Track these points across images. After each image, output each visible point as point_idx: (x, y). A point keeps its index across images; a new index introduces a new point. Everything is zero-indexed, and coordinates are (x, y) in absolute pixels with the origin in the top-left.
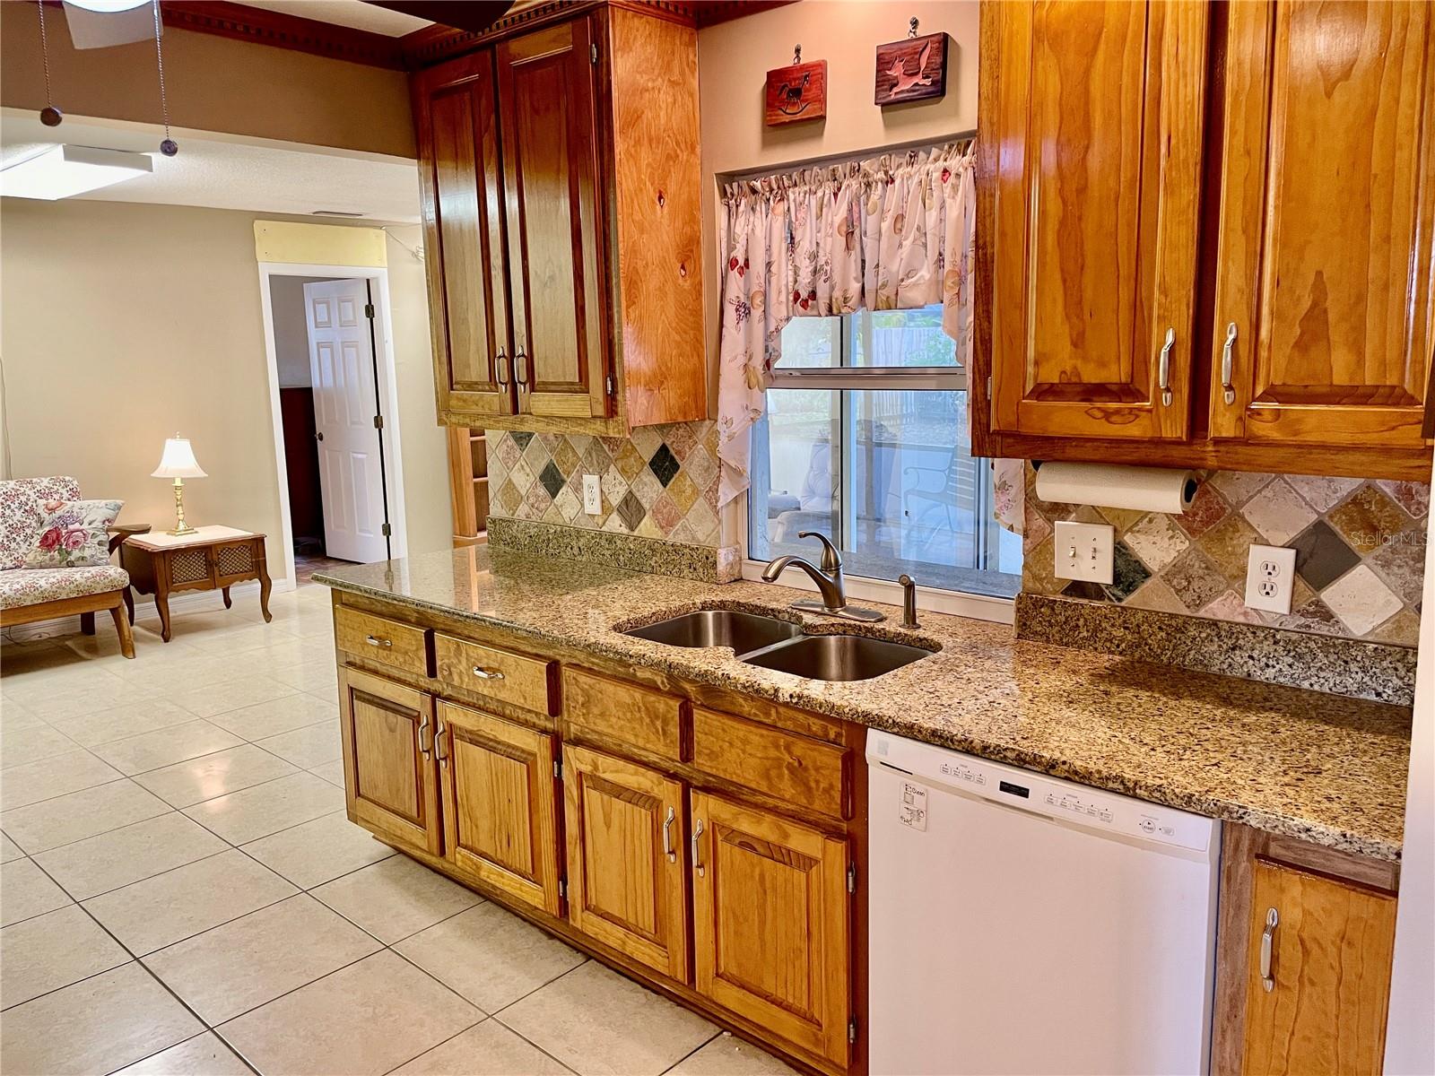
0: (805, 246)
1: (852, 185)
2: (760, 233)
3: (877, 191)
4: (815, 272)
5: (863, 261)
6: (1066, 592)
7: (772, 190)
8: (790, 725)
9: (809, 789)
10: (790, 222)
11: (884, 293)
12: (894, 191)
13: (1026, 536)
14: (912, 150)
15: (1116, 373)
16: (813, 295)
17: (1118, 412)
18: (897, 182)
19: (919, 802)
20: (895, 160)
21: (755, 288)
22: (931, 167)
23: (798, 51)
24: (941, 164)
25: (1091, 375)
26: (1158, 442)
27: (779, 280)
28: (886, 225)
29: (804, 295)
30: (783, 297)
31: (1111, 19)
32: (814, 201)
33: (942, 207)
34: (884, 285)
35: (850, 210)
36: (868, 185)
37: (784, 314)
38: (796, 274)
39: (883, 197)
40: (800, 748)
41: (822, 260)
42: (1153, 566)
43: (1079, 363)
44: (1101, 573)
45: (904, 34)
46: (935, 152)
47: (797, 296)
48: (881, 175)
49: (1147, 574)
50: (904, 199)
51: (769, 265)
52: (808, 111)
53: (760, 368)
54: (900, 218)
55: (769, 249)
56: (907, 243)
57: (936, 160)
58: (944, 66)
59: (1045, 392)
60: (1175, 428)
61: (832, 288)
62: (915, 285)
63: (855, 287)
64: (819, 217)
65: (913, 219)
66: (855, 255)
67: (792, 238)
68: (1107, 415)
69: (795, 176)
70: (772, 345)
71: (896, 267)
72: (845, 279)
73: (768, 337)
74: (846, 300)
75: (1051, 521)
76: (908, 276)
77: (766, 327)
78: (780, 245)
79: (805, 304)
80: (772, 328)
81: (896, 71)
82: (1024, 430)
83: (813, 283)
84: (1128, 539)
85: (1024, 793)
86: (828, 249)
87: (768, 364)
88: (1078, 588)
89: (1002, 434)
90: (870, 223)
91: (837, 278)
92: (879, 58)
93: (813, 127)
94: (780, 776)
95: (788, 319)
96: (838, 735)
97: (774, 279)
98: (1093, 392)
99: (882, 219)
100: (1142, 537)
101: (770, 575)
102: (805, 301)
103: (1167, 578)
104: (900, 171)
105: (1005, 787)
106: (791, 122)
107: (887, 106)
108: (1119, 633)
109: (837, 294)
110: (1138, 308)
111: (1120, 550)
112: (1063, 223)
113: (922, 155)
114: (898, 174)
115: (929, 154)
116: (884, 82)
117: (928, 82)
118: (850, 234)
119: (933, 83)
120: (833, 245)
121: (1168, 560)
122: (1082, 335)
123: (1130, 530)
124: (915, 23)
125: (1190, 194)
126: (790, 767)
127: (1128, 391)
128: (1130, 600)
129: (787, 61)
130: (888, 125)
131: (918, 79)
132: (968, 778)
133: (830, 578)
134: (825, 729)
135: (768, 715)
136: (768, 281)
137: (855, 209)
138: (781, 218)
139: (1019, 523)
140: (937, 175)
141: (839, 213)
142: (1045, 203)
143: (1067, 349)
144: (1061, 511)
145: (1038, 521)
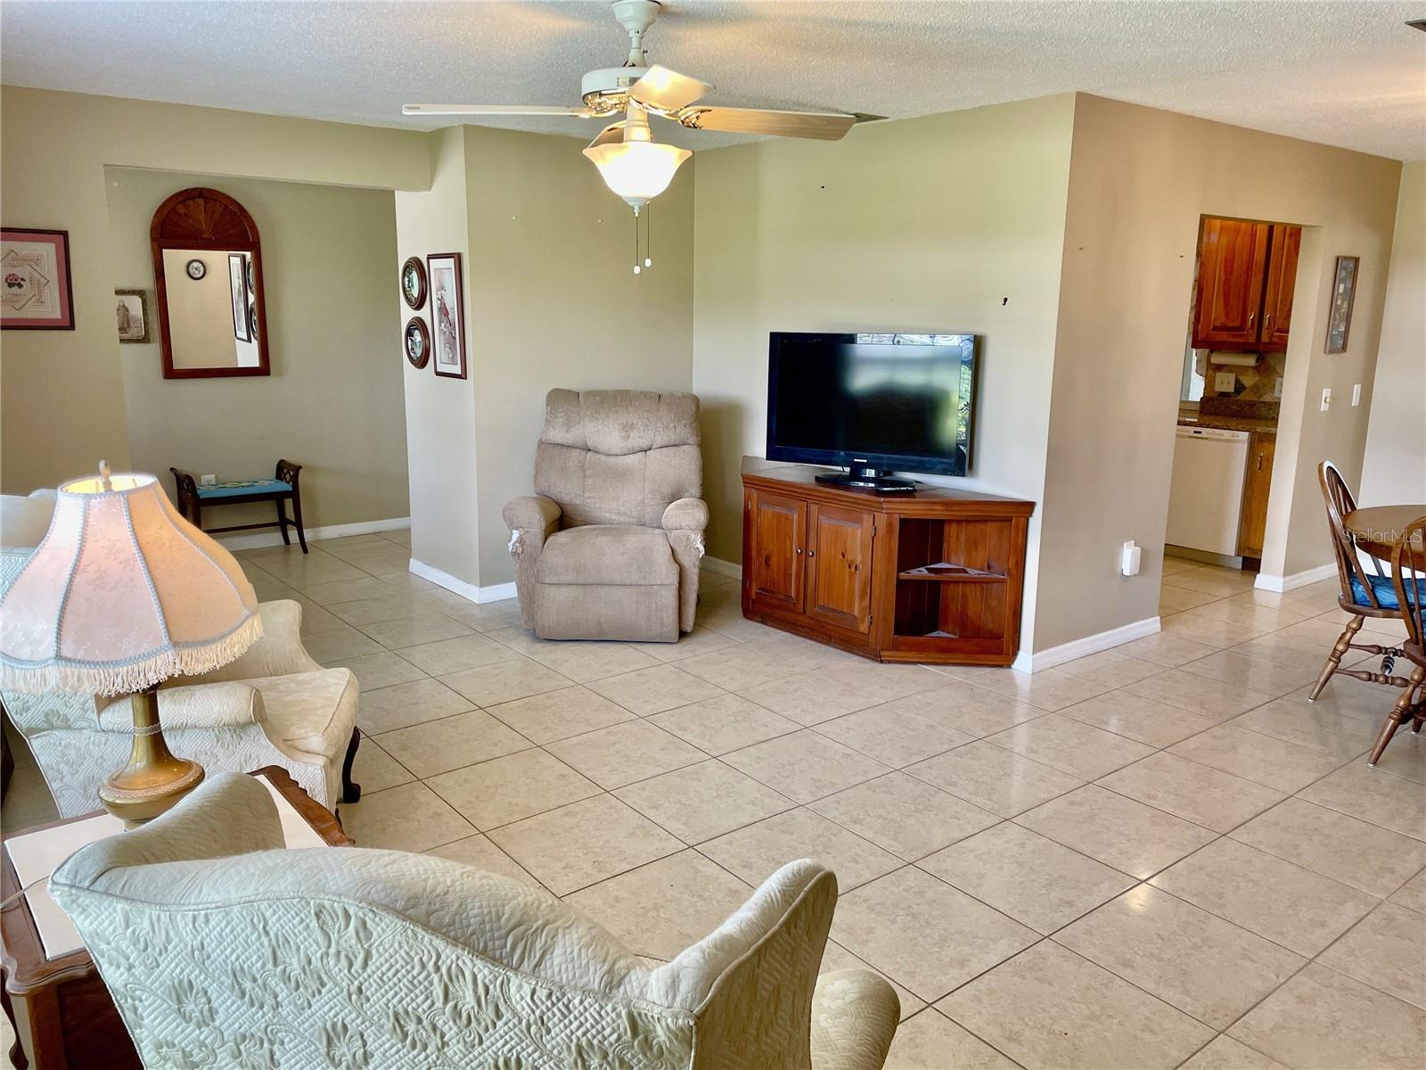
6: (1219, 396)
13: (1206, 378)
15: (1237, 324)
17: (1236, 335)
25: (1230, 324)
42: (1247, 386)
43: (1227, 321)
44: (1229, 388)
49: (1245, 388)
59: (1215, 328)
68: (1234, 336)
75: (1216, 373)
82: (1209, 341)
84: (1241, 378)
85: (1200, 433)
88: (1223, 394)
89: (1201, 341)
98: (1229, 329)
100: (1244, 376)
103: (1252, 389)
105: (1195, 432)
108: (1234, 407)
110: (1244, 306)
111: (1237, 381)
112: (1225, 280)
121: (1253, 383)
122: (1228, 312)
123: (1240, 373)
125: (1261, 277)
127: (1239, 329)
128: (1239, 397)
132: (1184, 431)
139: (1204, 373)
142: (1220, 274)
143: (1223, 316)
144: (1219, 368)
145: (1210, 372)
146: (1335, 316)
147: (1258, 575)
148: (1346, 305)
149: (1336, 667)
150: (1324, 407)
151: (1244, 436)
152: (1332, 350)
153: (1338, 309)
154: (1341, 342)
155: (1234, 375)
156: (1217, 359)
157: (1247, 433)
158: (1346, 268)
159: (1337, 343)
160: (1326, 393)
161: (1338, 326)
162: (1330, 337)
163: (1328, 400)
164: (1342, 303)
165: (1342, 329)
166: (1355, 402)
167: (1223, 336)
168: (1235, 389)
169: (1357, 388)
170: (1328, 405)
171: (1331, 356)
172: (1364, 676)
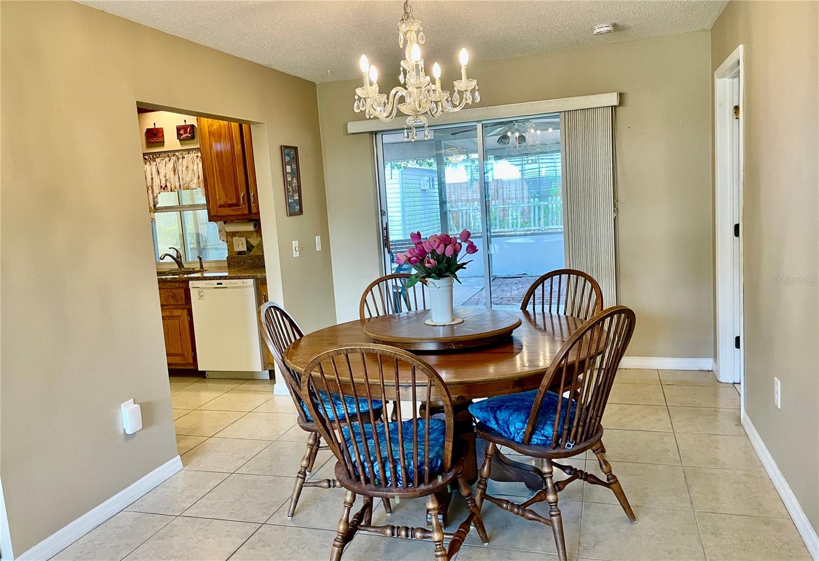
0: (162, 174)
1: (174, 158)
2: (149, 170)
3: (180, 160)
4: (166, 180)
5: (179, 178)
6: (238, 254)
7: (151, 159)
8: (171, 287)
9: (177, 300)
10: (157, 168)
11: (185, 186)
12: (185, 160)
13: (227, 243)
14: (189, 151)
15: (234, 201)
16: (166, 186)
17: (236, 209)
18: (186, 158)
19: (202, 294)
20: (184, 153)
21: (149, 185)
22: (194, 155)
23: (155, 124)
24: (196, 154)
25: (230, 202)
26: (244, 215)
27: (156, 182)
28: (184, 169)
29: (163, 186)
30: (157, 187)
31: (223, 131)
32: (164, 162)
33: (198, 165)
34: (185, 184)
35: (174, 165)
36: (178, 159)
37: (158, 192)
38: (160, 181)
39: (182, 161)
40: (174, 291)
41: (167, 177)
42: (254, 245)
43: (227, 200)
44: (244, 248)
45: (183, 124)
46: (194, 151)
47: (161, 187)
48: (181, 156)
49: (253, 247)
50: (188, 163)
51: (152, 179)
52: (159, 140)
53: (153, 207)
54: (187, 167)
55: (152, 174)
56: (190, 173)
57: (195, 153)
58: (194, 132)
59: (221, 206)
60: (246, 212)
61: (171, 184)
62: (193, 183)
63: (178, 185)
64: (166, 166)
65: (191, 167)
66: (177, 176)
67: (158, 172)
68: (234, 210)
69: (157, 155)
70: (156, 200)
71: (188, 179)
72: (175, 182)
73: (154, 198)
74: (175, 188)
75: (232, 238)
76: (191, 181)
77: (153, 195)
78: (155, 173)
79: (164, 189)
80: (155, 196)
81: (182, 132)
82: (218, 215)
83: (166, 183)
84: (249, 240)
85: (221, 284)
86: (169, 174)
87: (155, 206)
88: (240, 253)
89: (215, 216)
90: (180, 168)
91: (172, 182)
92: (177, 128)
93: (160, 144)
94: (170, 299)
95: (159, 193)
96: (183, 285)
97: (154, 183)
98: (230, 205)
99: (183, 167)
100: (251, 239)
101: (162, 258)
102: (164, 188)
103: (258, 247)
104: (186, 155)
105: (218, 284)
106: (154, 142)
107: (181, 140)
108: (250, 261)
109: (173, 186)
110: (236, 188)
111: (247, 242)
112: (220, 171)
113: (191, 152)
114: (186, 156)
115: (193, 152)
116: (179, 135)
117: (190, 135)
118: (175, 171)
119: (191, 136)
120: (170, 174)
121: (257, 243)
122: (226, 194)
123: (249, 238)
124: (185, 121)
125: (242, 166)
126: (172, 296)
127: (237, 205)
128: (251, 254)
129: (152, 127)
130: (181, 144)
131: (188, 135)
132: (211, 284)
133: (179, 260)
134: (179, 285)
135: (165, 286)
136: (152, 183)
137: (175, 165)
138: (154, 166)
139: (225, 239)
140: (195, 157)
141: (171, 165)
142: (216, 167)
143: (224, 197)
144: (234, 234)
145: (229, 238)
146: (288, 188)
147: (275, 385)
148: (295, 181)
149: (304, 482)
150: (296, 254)
151: (251, 282)
152: (291, 214)
153: (291, 183)
154: (298, 207)
155: (245, 238)
156: (231, 228)
157: (252, 280)
158: (289, 154)
159: (295, 209)
160: (295, 244)
161: (293, 196)
162: (289, 205)
163: (297, 249)
164: (292, 179)
165: (297, 198)
166: (319, 248)
167: (226, 211)
168: (248, 248)
169: (318, 239)
170: (298, 253)
171: (292, 218)
172: (326, 484)
